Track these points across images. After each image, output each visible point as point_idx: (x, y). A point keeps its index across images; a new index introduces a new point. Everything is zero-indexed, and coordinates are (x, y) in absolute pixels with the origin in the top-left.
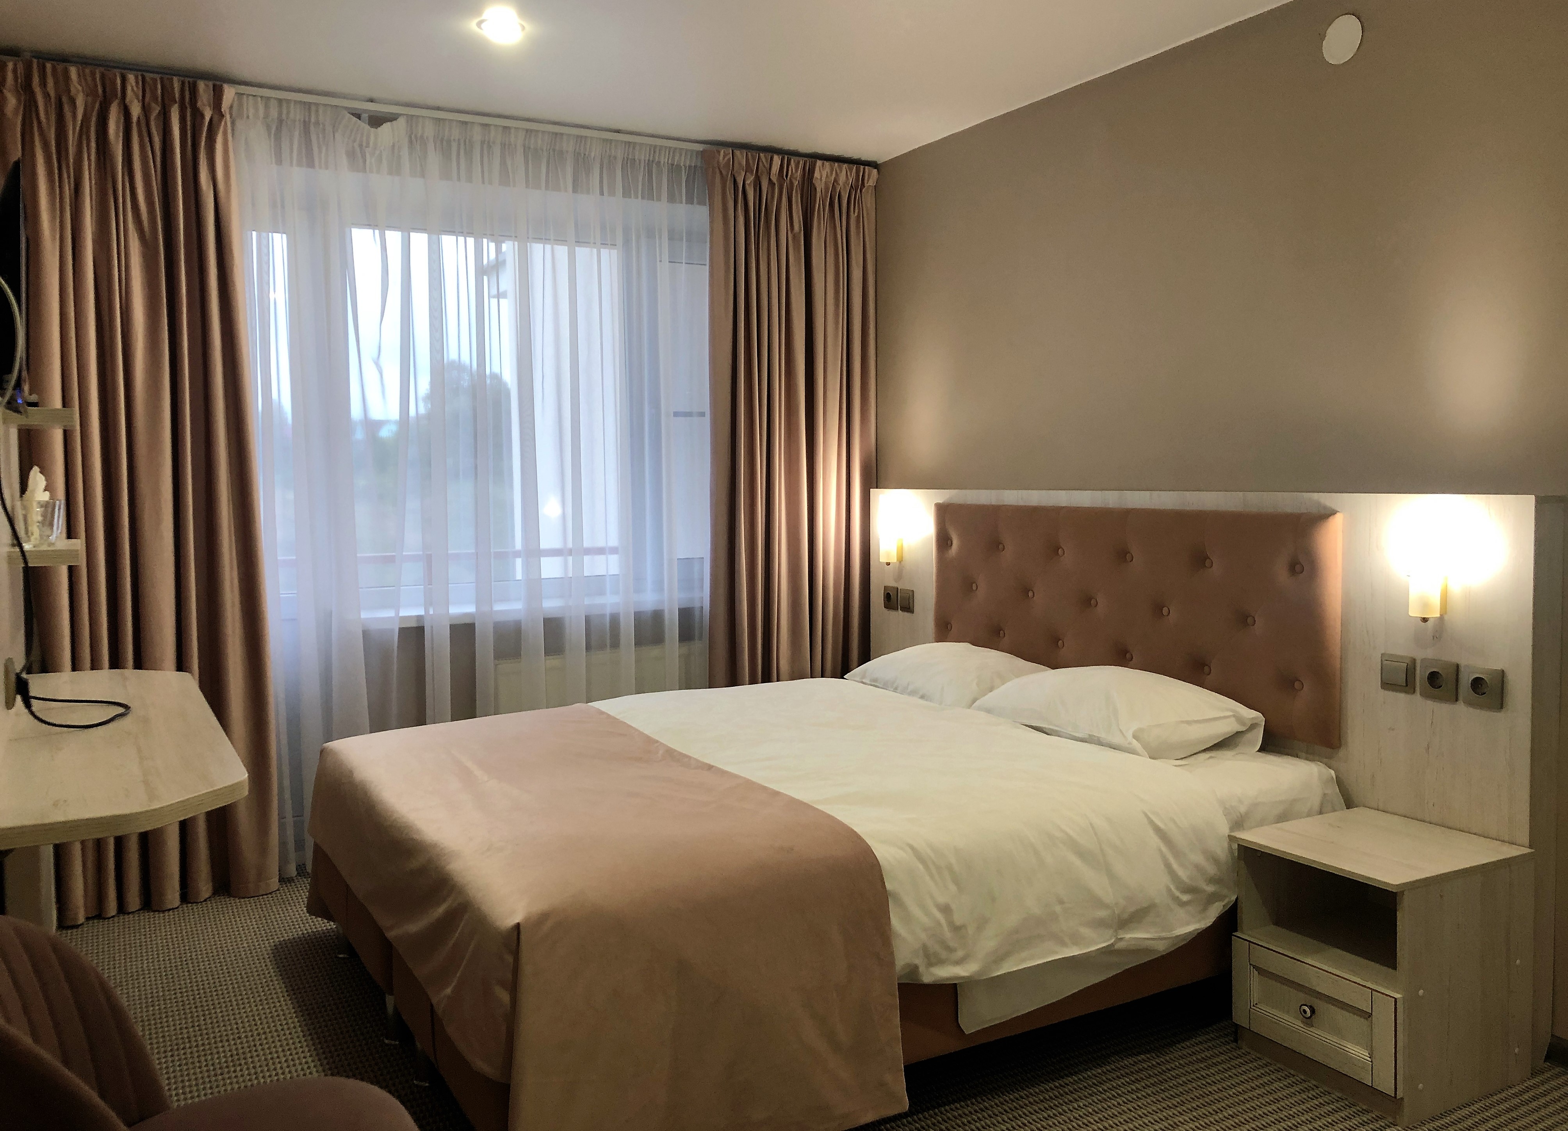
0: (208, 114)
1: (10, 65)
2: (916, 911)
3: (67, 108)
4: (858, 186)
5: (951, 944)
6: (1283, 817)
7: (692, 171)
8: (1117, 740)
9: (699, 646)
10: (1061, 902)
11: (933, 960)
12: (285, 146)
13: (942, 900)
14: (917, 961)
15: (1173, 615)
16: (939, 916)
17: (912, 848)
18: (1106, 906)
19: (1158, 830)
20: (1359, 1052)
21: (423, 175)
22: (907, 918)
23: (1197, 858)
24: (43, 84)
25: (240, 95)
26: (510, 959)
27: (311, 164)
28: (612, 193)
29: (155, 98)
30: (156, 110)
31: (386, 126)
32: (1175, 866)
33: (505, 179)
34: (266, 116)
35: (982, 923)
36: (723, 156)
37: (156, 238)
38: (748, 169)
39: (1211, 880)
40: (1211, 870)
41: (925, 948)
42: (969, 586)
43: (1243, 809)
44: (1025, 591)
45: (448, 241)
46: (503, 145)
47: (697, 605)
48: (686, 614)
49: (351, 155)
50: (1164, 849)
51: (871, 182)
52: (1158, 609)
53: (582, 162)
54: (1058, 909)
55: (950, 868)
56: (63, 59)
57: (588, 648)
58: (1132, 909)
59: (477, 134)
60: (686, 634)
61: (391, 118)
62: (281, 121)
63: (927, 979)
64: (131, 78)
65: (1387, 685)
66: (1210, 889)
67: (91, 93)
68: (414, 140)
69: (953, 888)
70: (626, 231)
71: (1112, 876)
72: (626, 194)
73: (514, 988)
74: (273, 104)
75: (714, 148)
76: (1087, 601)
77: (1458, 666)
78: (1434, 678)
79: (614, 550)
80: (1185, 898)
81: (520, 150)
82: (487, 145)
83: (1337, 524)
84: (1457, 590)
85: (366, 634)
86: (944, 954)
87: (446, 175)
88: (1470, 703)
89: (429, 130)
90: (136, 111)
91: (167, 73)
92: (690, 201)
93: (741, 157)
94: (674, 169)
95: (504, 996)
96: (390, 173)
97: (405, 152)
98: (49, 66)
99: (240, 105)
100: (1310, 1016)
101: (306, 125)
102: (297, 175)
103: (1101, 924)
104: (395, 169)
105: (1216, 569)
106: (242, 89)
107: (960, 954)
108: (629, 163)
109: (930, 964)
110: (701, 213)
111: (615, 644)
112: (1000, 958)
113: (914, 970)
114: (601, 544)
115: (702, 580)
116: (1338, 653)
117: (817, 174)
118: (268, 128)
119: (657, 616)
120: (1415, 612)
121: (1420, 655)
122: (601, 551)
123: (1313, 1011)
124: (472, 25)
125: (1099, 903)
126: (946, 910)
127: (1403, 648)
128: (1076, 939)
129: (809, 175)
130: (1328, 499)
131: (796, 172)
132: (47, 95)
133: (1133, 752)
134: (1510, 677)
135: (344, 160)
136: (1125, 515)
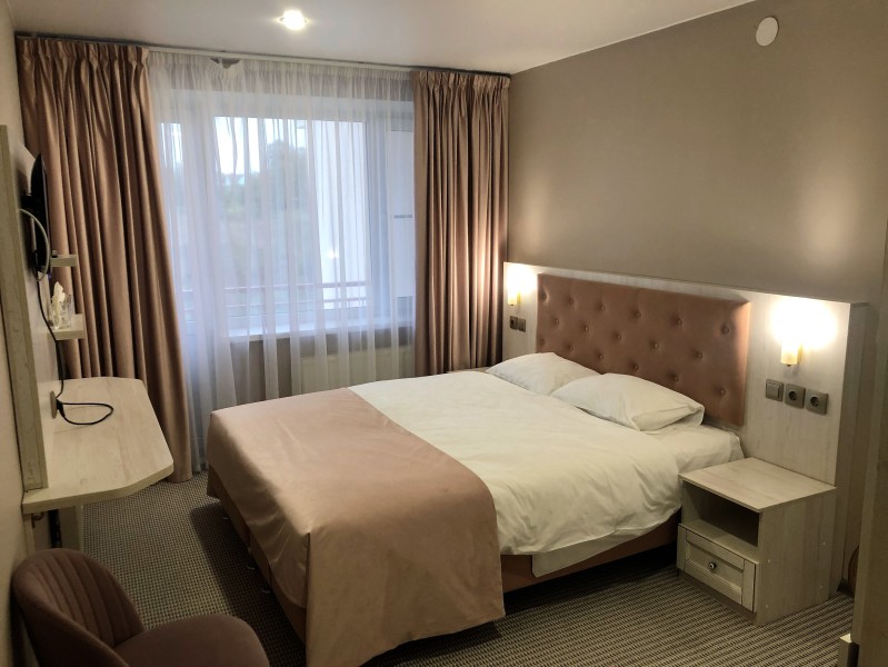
0: (134, 65)
1: (26, 43)
2: (511, 521)
3: (58, 67)
4: (499, 88)
5: (529, 535)
6: (709, 464)
7: (404, 83)
8: (624, 421)
9: (410, 348)
10: (587, 513)
11: (519, 543)
12: (177, 80)
13: (524, 513)
14: (511, 545)
15: (661, 348)
16: (522, 521)
17: (509, 487)
18: (609, 515)
19: (640, 474)
20: (736, 588)
21: (254, 91)
22: (506, 524)
23: (660, 488)
24: (45, 52)
25: (151, 52)
26: (305, 549)
27: (191, 87)
28: (359, 97)
29: (105, 56)
30: (106, 64)
31: (233, 67)
32: (648, 492)
33: (299, 92)
34: (166, 62)
35: (545, 525)
36: (422, 75)
37: (111, 137)
38: (436, 82)
39: (668, 499)
40: (668, 493)
41: (515, 538)
42: (554, 322)
43: (687, 460)
44: (584, 327)
45: (268, 122)
46: (298, 73)
47: (409, 325)
48: (402, 331)
49: (214, 83)
50: (642, 483)
51: (506, 86)
52: (652, 344)
53: (342, 81)
54: (585, 516)
55: (529, 498)
56: (54, 37)
57: (350, 350)
58: (623, 516)
59: (283, 68)
60: (403, 341)
61: (235, 61)
62: (174, 65)
63: (515, 553)
64: (92, 47)
65: (769, 396)
66: (667, 503)
67: (70, 56)
68: (248, 72)
69: (530, 508)
70: (367, 114)
71: (614, 499)
72: (367, 96)
73: (307, 564)
74: (170, 58)
75: (417, 70)
76: (616, 336)
77: (805, 390)
78: (792, 395)
79: (363, 284)
80: (653, 508)
81: (308, 76)
82: (288, 73)
83: (748, 308)
84: (807, 351)
85: (232, 345)
86: (524, 541)
87: (266, 90)
88: (809, 410)
89: (257, 67)
90: (95, 65)
91: (110, 41)
92: (403, 99)
93: (432, 75)
94: (394, 82)
95: (303, 568)
96: (236, 90)
97: (244, 81)
98: (46, 42)
99: (152, 56)
100: (714, 568)
101: (188, 67)
102: (184, 94)
103: (608, 524)
104: (238, 88)
105: (684, 326)
106: (152, 48)
107: (533, 540)
108: (369, 80)
109: (518, 546)
110: (409, 106)
111: (365, 347)
112: (554, 542)
113: (509, 549)
114: (355, 279)
115: (411, 309)
116: (744, 376)
117: (475, 83)
118: (168, 70)
119: (387, 332)
120: (784, 361)
121: (786, 382)
122: (355, 284)
123: (715, 566)
124: (277, 20)
125: (606, 513)
126: (526, 519)
127: (778, 377)
128: (594, 532)
129: (470, 83)
130: (744, 294)
131: (463, 82)
132: (47, 58)
133: (632, 427)
134: (831, 398)
135: (210, 86)
136: (638, 292)
